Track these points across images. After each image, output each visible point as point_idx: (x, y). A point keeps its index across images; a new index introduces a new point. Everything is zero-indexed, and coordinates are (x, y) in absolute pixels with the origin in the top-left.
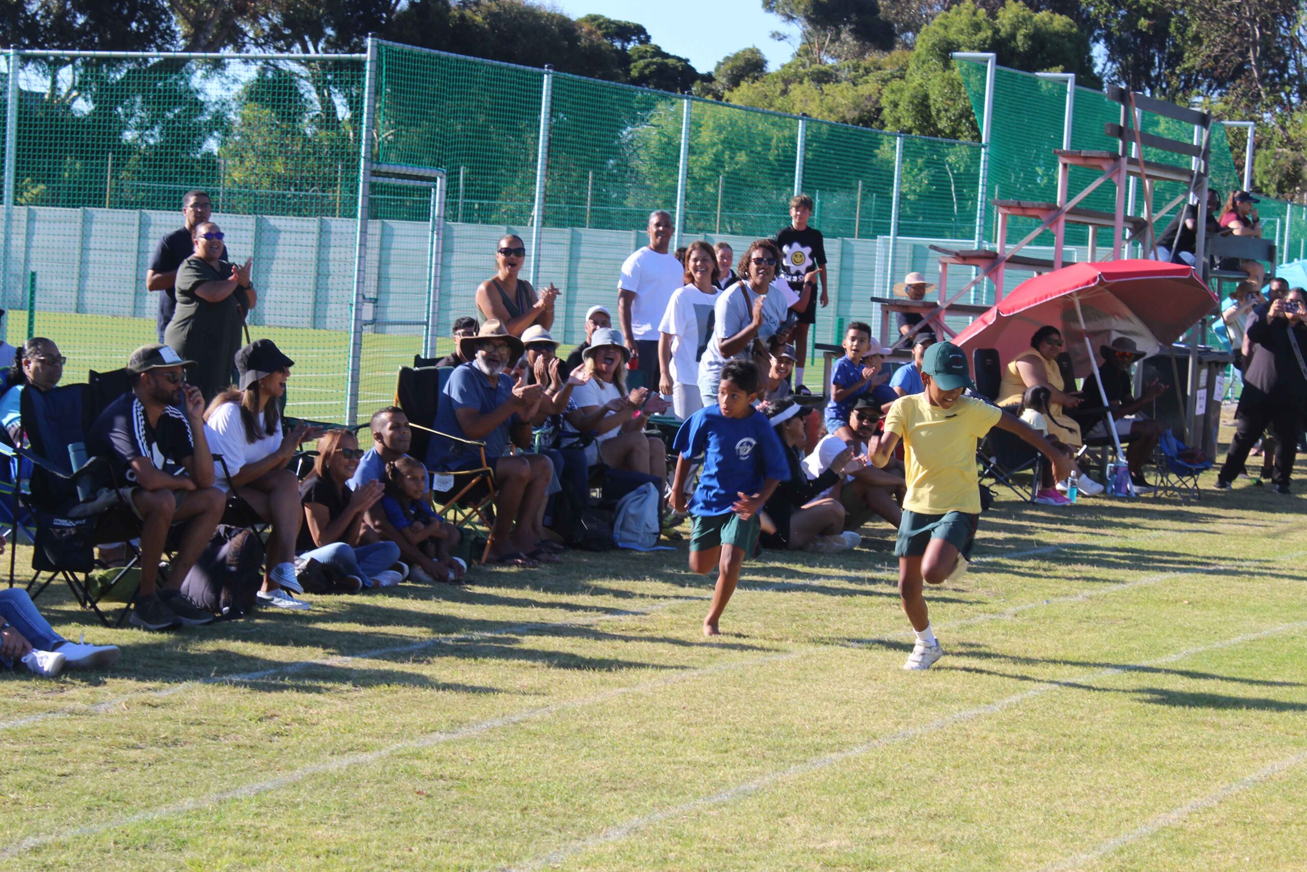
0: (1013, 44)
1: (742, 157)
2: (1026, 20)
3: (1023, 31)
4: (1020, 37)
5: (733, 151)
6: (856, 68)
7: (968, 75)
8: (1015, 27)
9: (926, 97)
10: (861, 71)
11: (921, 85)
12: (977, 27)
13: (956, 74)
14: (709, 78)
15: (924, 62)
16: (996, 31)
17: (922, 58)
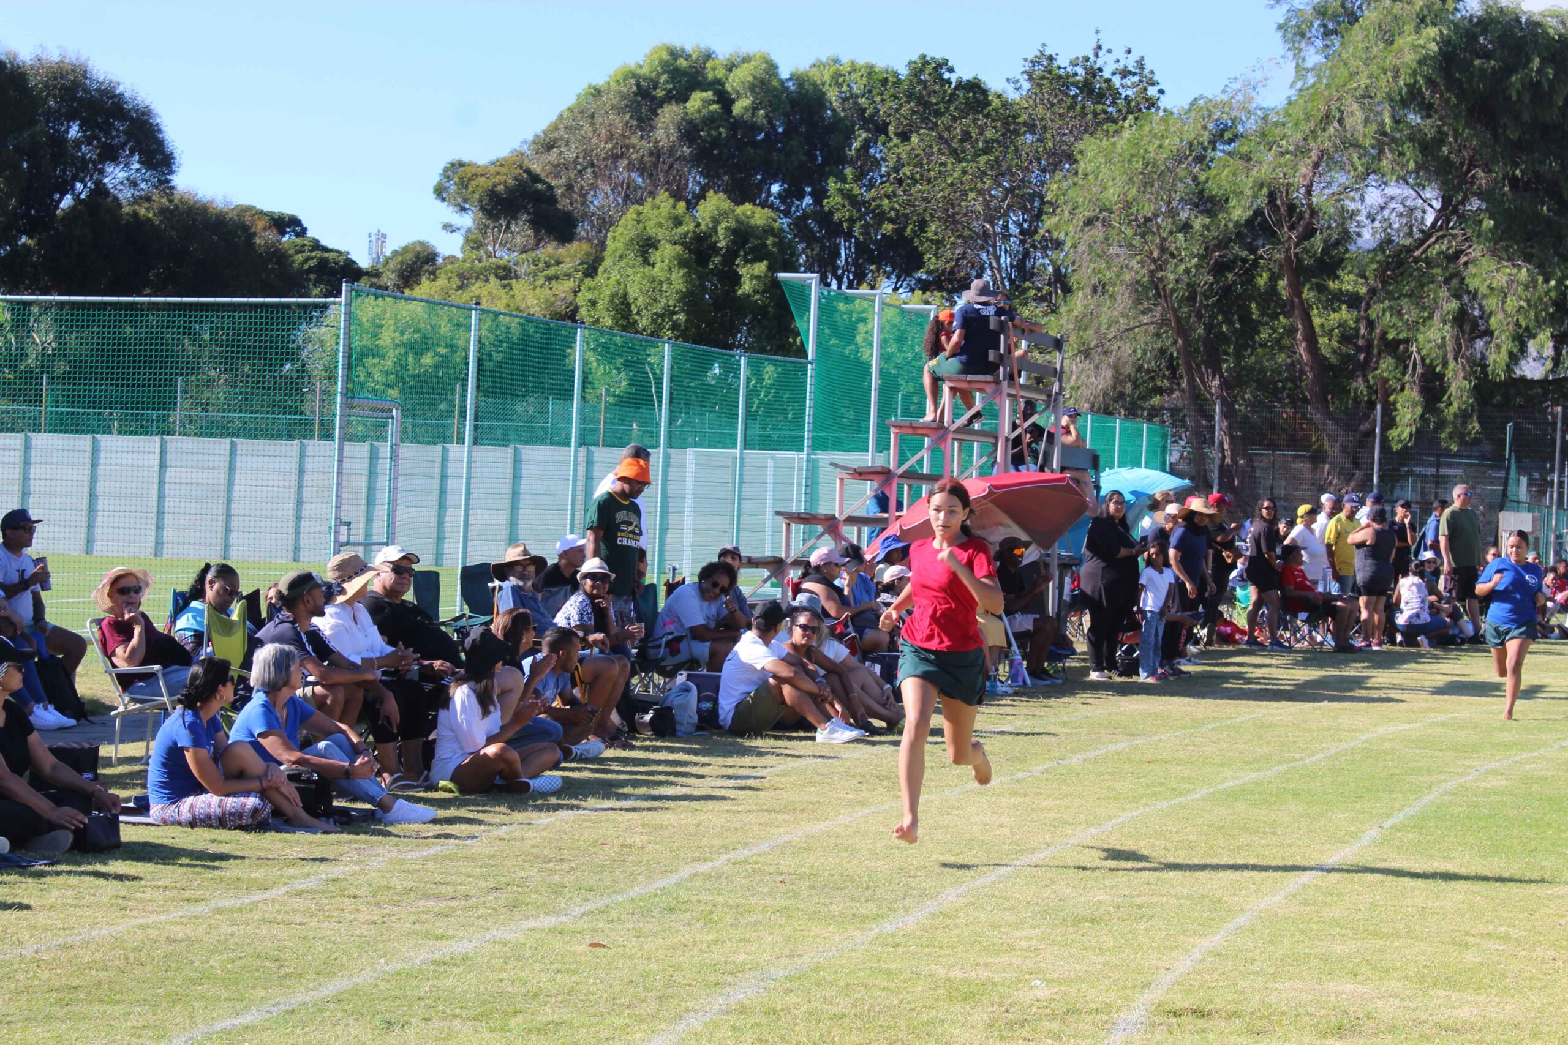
0: (714, 239)
1: (428, 360)
2: (725, 214)
3: (724, 225)
4: (721, 231)
5: (418, 354)
6: (535, 262)
7: (670, 270)
8: (716, 222)
9: (625, 295)
10: (541, 265)
11: (619, 283)
12: (678, 222)
13: (657, 271)
14: (373, 273)
15: (621, 257)
16: (698, 225)
17: (618, 254)
